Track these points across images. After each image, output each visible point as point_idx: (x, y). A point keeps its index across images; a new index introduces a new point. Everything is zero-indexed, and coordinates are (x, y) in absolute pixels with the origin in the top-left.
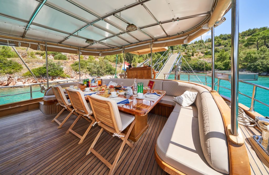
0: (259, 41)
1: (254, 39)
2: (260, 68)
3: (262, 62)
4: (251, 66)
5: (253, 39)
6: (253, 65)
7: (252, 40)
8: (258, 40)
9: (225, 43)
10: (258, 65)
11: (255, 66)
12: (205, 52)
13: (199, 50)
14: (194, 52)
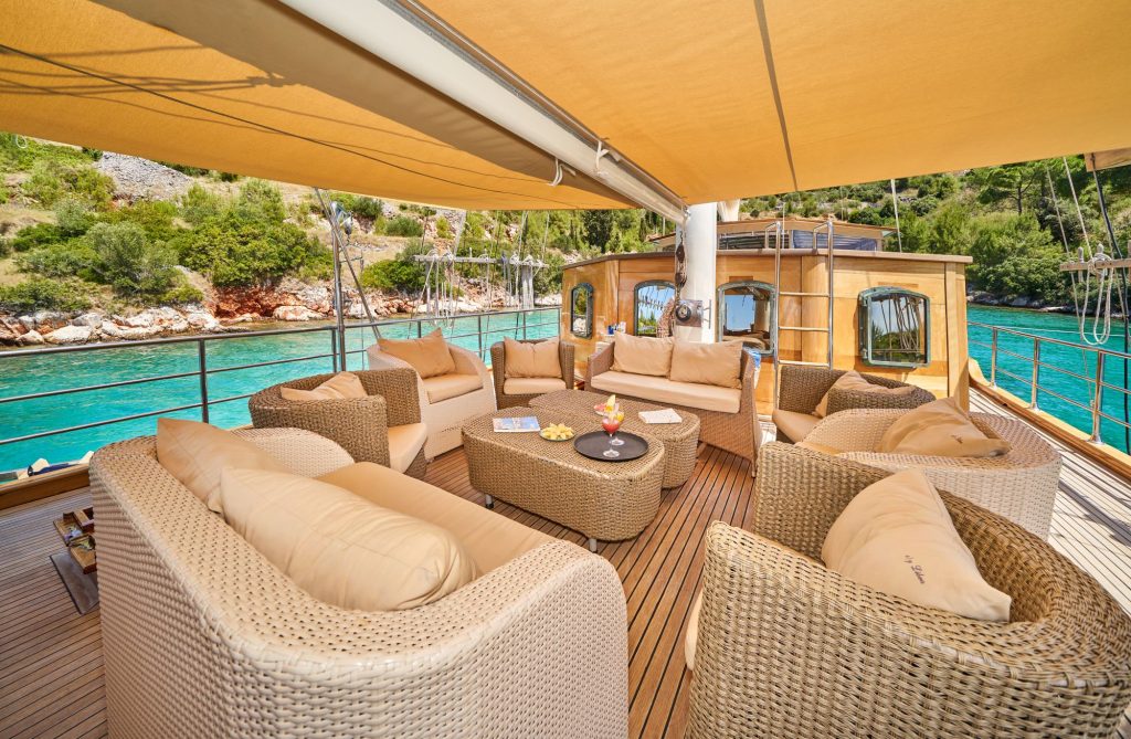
0: (1024, 186)
1: (1011, 177)
2: (1012, 284)
3: (1015, 265)
4: (988, 274)
5: (1005, 176)
6: (994, 272)
7: (1004, 182)
8: (1020, 183)
9: (923, 182)
10: (1007, 274)
11: (999, 277)
12: (850, 211)
13: (826, 206)
14: (810, 210)
